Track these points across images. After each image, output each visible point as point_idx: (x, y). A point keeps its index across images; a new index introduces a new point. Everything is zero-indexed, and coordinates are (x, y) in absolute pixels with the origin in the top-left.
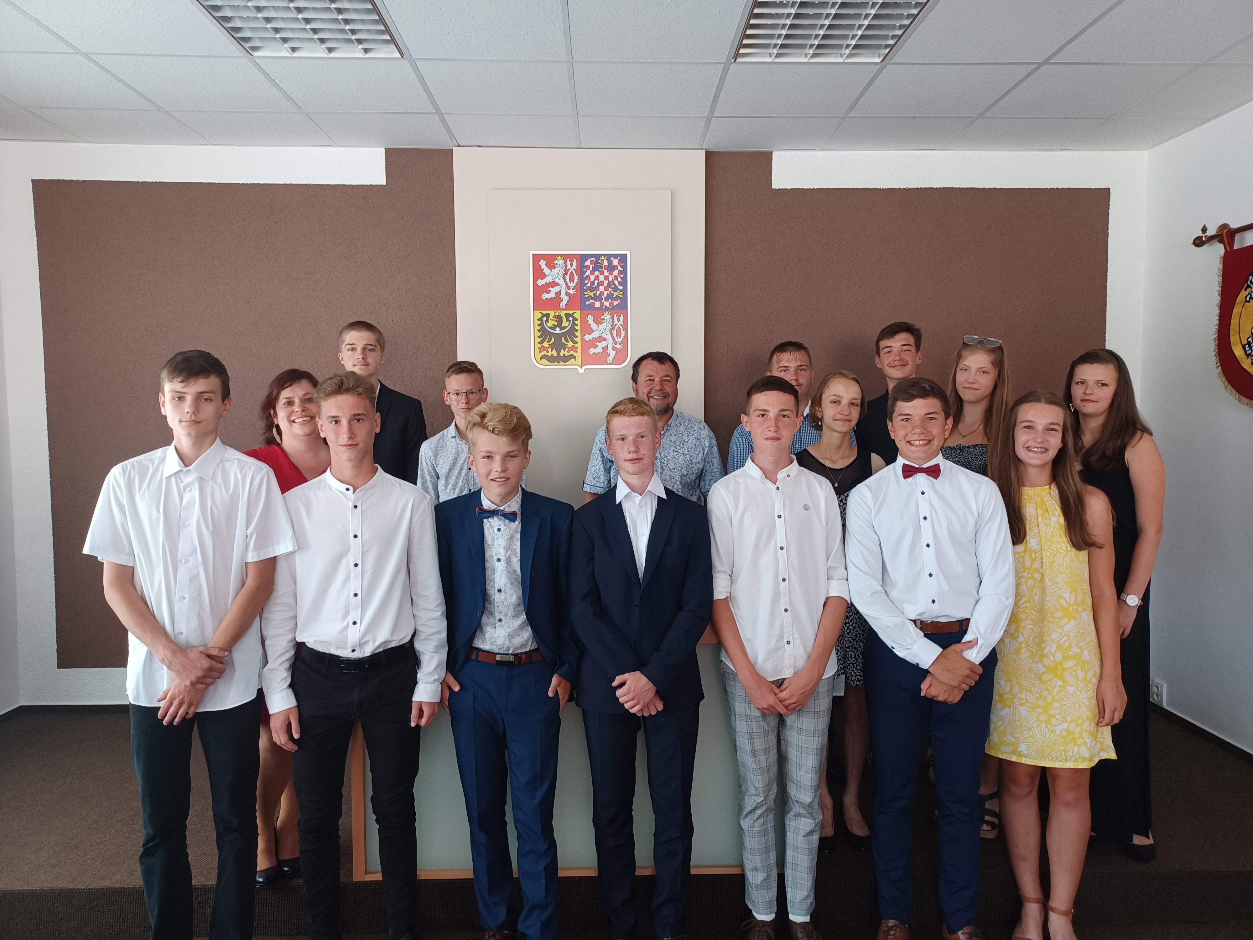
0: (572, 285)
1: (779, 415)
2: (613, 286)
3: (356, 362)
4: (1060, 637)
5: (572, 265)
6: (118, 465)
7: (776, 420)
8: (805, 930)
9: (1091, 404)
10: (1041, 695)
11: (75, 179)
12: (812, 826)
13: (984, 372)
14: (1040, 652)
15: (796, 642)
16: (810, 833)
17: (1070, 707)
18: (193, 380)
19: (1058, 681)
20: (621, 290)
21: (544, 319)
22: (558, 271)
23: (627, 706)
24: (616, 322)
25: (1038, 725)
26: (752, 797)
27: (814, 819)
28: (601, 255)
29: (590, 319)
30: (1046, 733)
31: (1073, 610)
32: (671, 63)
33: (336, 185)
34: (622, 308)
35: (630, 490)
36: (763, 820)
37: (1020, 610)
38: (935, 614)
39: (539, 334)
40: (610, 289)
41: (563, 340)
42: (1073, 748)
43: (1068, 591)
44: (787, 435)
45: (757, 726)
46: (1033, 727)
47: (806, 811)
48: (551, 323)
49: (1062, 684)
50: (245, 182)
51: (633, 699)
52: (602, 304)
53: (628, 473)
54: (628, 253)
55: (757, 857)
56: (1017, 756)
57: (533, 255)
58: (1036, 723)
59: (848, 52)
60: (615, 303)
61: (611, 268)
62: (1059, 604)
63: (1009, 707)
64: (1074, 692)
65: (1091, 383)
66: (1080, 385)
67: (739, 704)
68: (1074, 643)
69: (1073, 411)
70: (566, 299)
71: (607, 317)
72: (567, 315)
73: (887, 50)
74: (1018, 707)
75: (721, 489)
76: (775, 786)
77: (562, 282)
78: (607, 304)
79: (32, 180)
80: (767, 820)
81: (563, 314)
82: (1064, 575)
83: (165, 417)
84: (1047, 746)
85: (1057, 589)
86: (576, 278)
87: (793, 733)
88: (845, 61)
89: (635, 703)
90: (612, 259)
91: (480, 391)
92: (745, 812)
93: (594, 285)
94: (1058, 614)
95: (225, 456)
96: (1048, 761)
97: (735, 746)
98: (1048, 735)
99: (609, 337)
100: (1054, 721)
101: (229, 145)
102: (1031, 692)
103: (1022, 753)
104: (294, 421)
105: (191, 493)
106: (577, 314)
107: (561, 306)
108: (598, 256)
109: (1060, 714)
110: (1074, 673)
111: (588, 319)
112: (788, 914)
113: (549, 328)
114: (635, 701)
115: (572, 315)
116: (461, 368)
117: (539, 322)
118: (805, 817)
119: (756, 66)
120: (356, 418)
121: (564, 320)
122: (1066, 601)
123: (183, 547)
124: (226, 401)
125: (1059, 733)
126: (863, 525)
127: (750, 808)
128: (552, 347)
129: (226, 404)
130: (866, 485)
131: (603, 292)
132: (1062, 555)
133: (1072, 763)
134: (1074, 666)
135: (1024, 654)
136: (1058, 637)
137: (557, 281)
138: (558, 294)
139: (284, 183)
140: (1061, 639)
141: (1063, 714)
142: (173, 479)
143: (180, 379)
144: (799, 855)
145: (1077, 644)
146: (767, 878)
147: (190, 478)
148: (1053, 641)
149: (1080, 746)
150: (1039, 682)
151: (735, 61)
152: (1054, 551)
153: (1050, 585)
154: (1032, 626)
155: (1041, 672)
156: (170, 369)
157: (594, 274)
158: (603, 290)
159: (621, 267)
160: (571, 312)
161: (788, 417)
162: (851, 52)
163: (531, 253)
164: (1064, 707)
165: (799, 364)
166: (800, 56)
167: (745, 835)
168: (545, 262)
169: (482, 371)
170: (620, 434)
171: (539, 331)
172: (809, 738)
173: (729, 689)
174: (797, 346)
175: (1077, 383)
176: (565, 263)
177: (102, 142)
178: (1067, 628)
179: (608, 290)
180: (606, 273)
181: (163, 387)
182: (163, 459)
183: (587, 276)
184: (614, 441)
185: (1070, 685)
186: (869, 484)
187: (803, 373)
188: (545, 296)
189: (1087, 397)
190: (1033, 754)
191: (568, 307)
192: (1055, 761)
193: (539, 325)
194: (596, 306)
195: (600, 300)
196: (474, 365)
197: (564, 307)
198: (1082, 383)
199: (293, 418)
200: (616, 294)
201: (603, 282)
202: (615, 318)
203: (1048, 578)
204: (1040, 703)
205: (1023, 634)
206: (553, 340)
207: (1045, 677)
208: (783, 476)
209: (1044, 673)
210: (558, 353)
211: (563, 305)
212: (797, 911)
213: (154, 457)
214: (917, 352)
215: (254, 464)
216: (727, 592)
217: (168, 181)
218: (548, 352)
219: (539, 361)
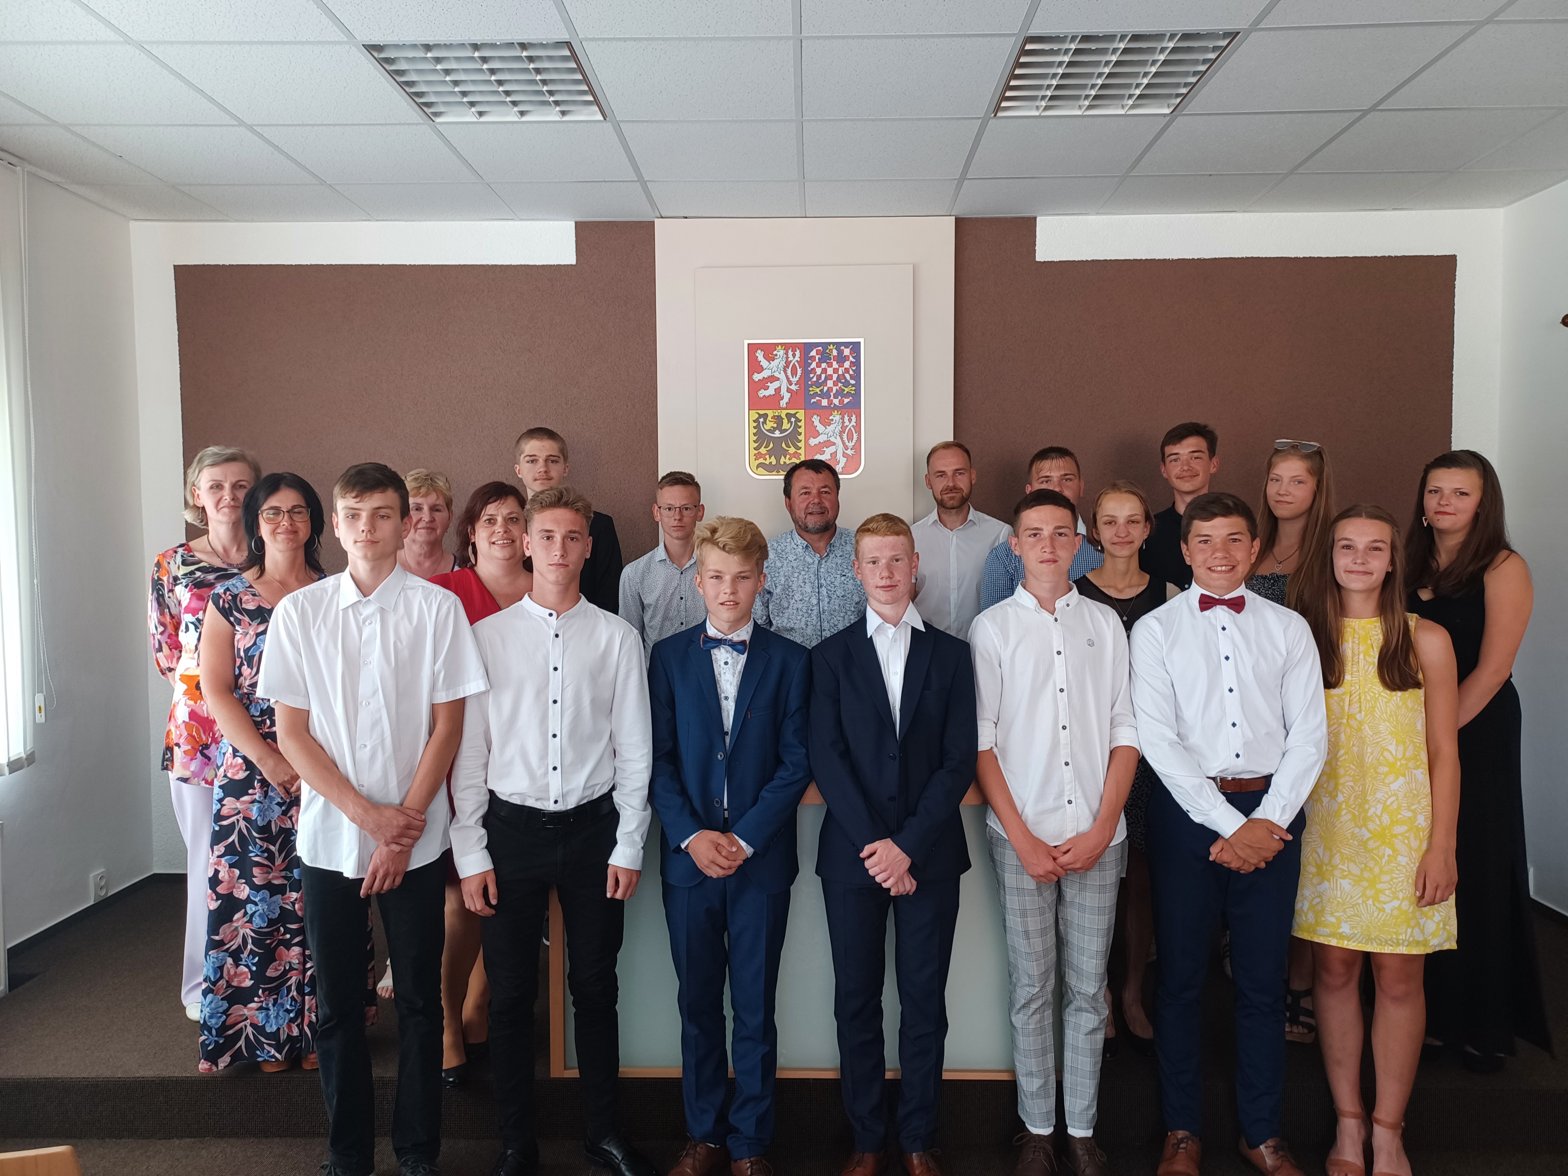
0: (794, 380)
1: (1054, 533)
2: (843, 381)
3: (537, 475)
4: (1387, 797)
5: (794, 356)
6: (288, 596)
7: (1052, 538)
8: (1086, 1146)
9: (1447, 517)
10: (1366, 866)
11: (221, 263)
12: (1096, 1024)
13: (1300, 482)
14: (1362, 815)
15: (1078, 801)
16: (1094, 1031)
17: (1402, 881)
18: (368, 494)
19: (1387, 848)
20: (853, 385)
21: (761, 420)
22: (778, 363)
23: (878, 879)
24: (847, 423)
25: (1364, 902)
26: (1025, 988)
27: (1099, 1015)
28: (829, 344)
29: (816, 420)
30: (1373, 912)
31: (1401, 765)
32: (919, 119)
33: (517, 266)
34: (854, 406)
35: (882, 621)
36: (1039, 1016)
37: (1339, 763)
38: (1239, 770)
39: (755, 438)
40: (840, 385)
41: (783, 445)
42: (1406, 930)
43: (1394, 743)
44: (1064, 556)
45: (1032, 902)
46: (1358, 904)
47: (1089, 1004)
48: (770, 425)
49: (1391, 854)
50: (412, 263)
51: (885, 871)
52: (830, 402)
53: (880, 602)
54: (862, 340)
55: (1033, 1060)
56: (1337, 939)
57: (748, 344)
58: (1361, 899)
59: (1130, 102)
60: (846, 401)
61: (841, 359)
62: (1384, 757)
63: (1329, 881)
64: (1407, 863)
65: (1447, 492)
66: (1433, 495)
67: (1010, 875)
68: (1404, 805)
69: (1425, 525)
70: (787, 396)
71: (836, 417)
72: (789, 416)
73: (1179, 100)
74: (1339, 880)
75: (986, 621)
76: (1053, 976)
77: (782, 376)
78: (836, 402)
79: (174, 266)
80: (1043, 1016)
81: (783, 414)
82: (1388, 724)
83: (339, 539)
84: (1375, 927)
85: (1380, 739)
86: (799, 371)
87: (1074, 911)
88: (1128, 113)
89: (888, 874)
90: (842, 348)
91: (695, 506)
92: (1018, 1007)
93: (820, 379)
94: (1383, 769)
95: (407, 583)
96: (1375, 945)
97: (1005, 926)
98: (1376, 914)
99: (838, 441)
100: (1382, 898)
101: (395, 220)
102: (1354, 862)
103: (1344, 934)
104: (494, 543)
105: (370, 626)
106: (801, 414)
107: (781, 404)
108: (825, 345)
109: (1390, 889)
110: (1406, 841)
111: (813, 420)
112: (1066, 1127)
113: (767, 430)
114: (888, 872)
115: (794, 415)
116: (677, 479)
117: (755, 424)
118: (1087, 1011)
119: (1020, 121)
120: (570, 537)
121: (785, 421)
122: (1392, 754)
123: (364, 689)
124: (406, 520)
125: (1390, 912)
126: (1153, 664)
127: (1023, 1001)
128: (770, 453)
129: (406, 523)
130: (1155, 617)
131: (832, 388)
132: (1384, 700)
133: (1405, 948)
134: (1406, 832)
135: (1345, 816)
136: (1384, 796)
137: (776, 375)
138: (778, 390)
139: (457, 264)
140: (1387, 799)
141: (1393, 889)
142: (350, 611)
143: (354, 495)
144: (1080, 1057)
145: (1409, 807)
146: (1046, 1083)
147: (368, 610)
148: (1379, 801)
149: (1413, 928)
150: (1363, 851)
151: (995, 115)
152: (1375, 694)
153: (1371, 734)
154: (1352, 784)
155: (1365, 839)
156: (343, 483)
157: (820, 367)
158: (832, 385)
159: (853, 357)
160: (793, 412)
161: (1066, 535)
162: (1135, 103)
163: (746, 342)
164: (1394, 881)
165: (1063, 473)
166: (1073, 108)
167: (1018, 1033)
168: (763, 353)
169: (700, 485)
170: (872, 556)
171: (755, 434)
172: (1093, 916)
173: (997, 857)
174: (1062, 452)
175: (1430, 491)
176: (787, 354)
177: (252, 221)
178: (1394, 786)
179: (837, 385)
180: (835, 365)
181: (336, 505)
182: (337, 588)
183: (812, 369)
184: (864, 565)
185: (1402, 855)
186: (1157, 616)
187: (1069, 483)
188: (762, 393)
189: (1442, 509)
190: (1358, 936)
191: (789, 406)
192: (1385, 945)
193: (755, 428)
194: (823, 404)
195: (828, 397)
196: (690, 477)
197: (785, 405)
198: (1436, 492)
199: (493, 540)
200: (847, 390)
201: (832, 375)
202: (846, 418)
203: (1369, 726)
204: (1366, 875)
205: (1343, 793)
206: (771, 445)
207: (1371, 844)
208: (1062, 605)
209: (1369, 839)
210: (778, 460)
211: (783, 403)
212: (1077, 1124)
213: (326, 585)
214: (1211, 458)
215: (440, 592)
216: (991, 742)
217: (325, 263)
218: (766, 459)
219: (755, 470)
